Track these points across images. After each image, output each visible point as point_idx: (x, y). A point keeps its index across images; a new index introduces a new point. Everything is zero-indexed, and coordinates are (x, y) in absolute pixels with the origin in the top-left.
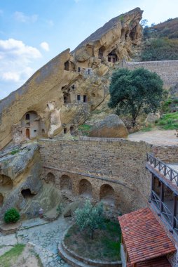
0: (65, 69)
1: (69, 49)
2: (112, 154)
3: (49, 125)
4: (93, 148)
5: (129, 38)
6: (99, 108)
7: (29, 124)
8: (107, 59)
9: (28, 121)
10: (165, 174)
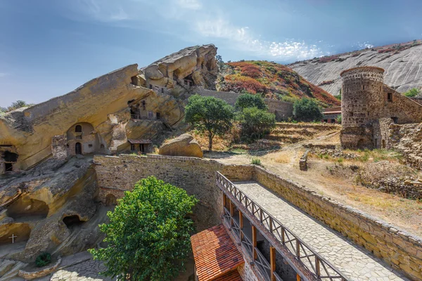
0: (133, 83)
1: (136, 65)
2: (186, 173)
3: (111, 141)
4: (163, 166)
5: (205, 68)
6: (174, 127)
7: (81, 137)
8: (183, 81)
9: (79, 134)
10: (247, 206)
